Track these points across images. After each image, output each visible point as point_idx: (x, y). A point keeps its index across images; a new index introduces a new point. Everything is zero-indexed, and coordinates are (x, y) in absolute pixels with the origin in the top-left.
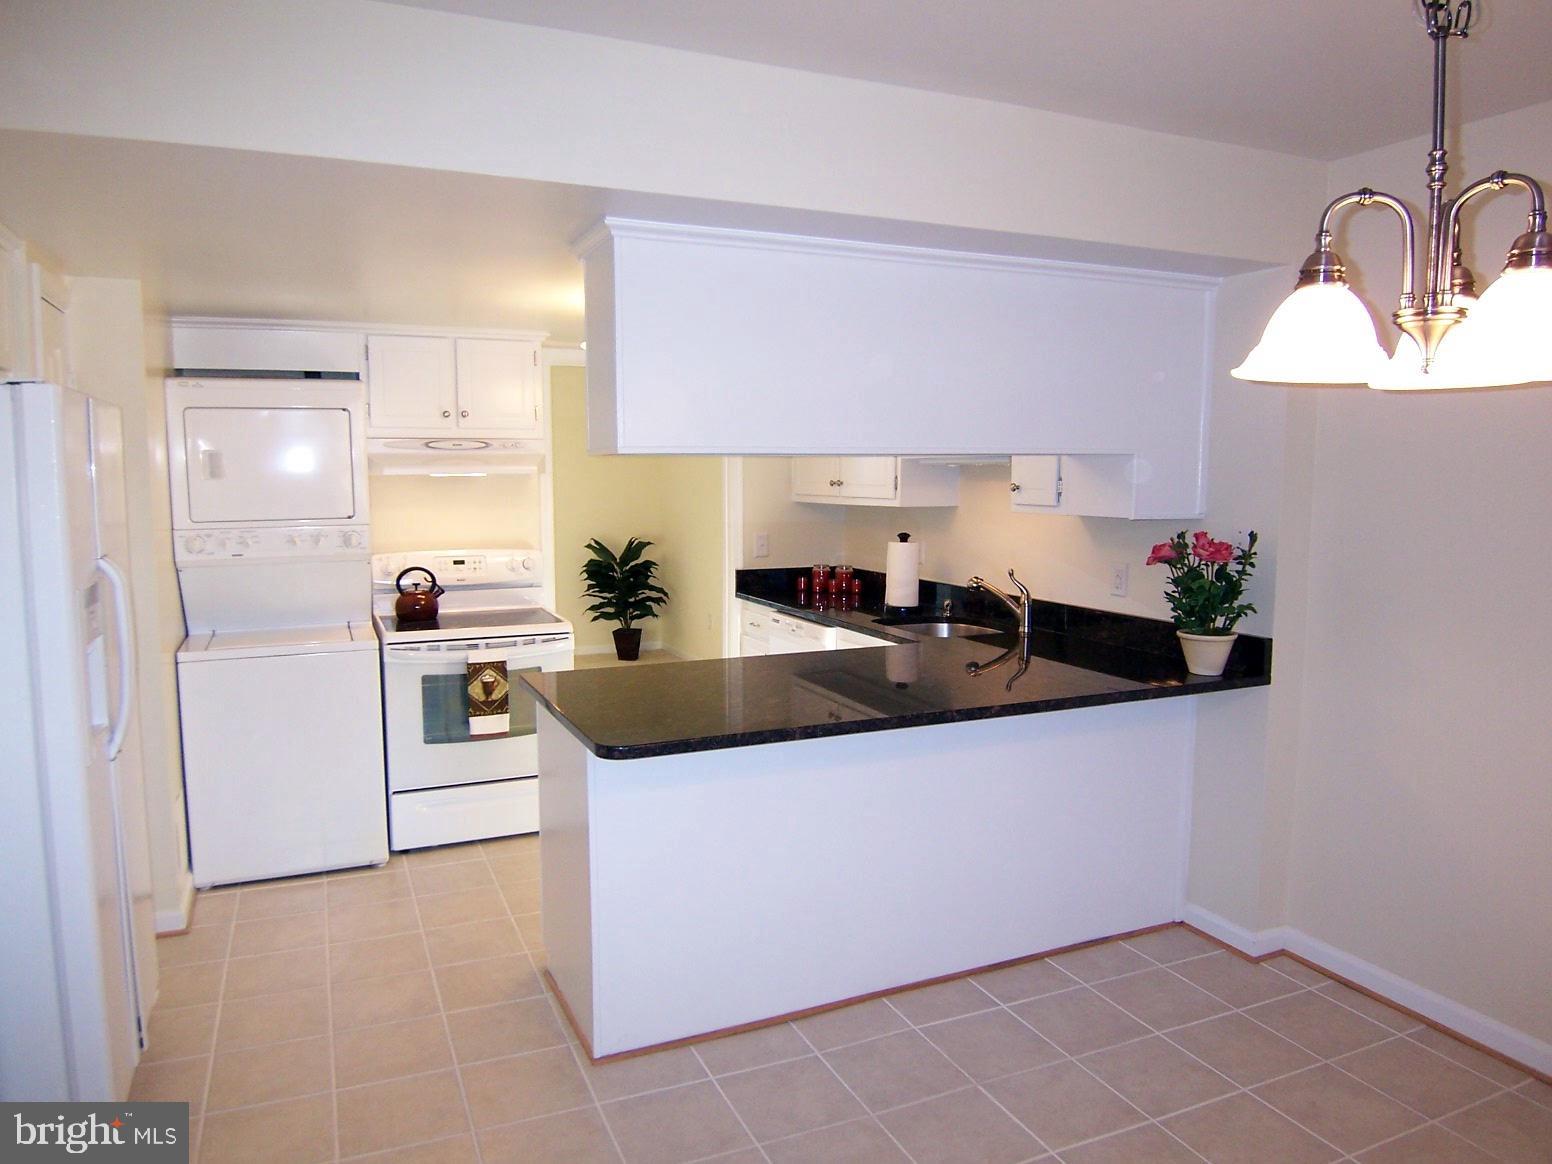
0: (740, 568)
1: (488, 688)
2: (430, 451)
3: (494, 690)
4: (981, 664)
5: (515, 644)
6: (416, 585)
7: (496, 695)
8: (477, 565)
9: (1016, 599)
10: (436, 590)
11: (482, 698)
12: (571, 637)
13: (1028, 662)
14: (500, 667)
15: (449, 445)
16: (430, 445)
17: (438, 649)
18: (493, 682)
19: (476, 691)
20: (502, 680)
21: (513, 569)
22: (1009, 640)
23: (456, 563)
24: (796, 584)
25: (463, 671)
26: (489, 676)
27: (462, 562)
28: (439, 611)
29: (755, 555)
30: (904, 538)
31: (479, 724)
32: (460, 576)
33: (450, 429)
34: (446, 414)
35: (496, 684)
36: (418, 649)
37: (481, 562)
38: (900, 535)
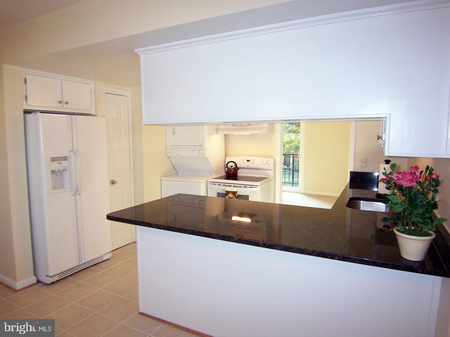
5: (241, 187)
6: (232, 166)
8: (253, 162)
10: (237, 168)
14: (235, 193)
15: (239, 125)
16: (234, 125)
21: (263, 164)
23: (247, 161)
26: (231, 195)
27: (249, 161)
28: (238, 175)
32: (248, 165)
36: (216, 184)
37: (254, 161)
38: (385, 161)
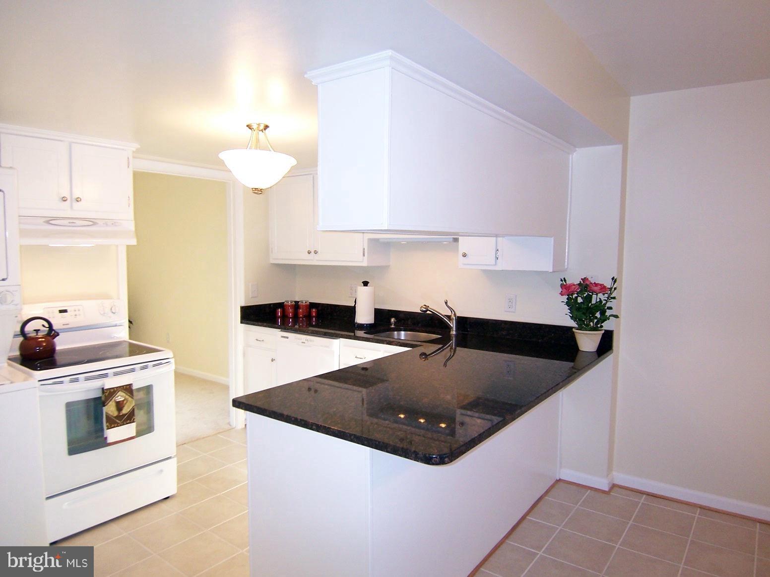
0: (243, 305)
1: (120, 406)
2: (52, 227)
3: (124, 406)
4: (427, 354)
5: (133, 370)
6: (37, 331)
7: (126, 410)
8: (77, 313)
9: (449, 317)
10: (52, 333)
11: (116, 414)
12: (172, 361)
13: (455, 351)
14: (128, 389)
15: (66, 222)
16: (51, 222)
17: (77, 380)
18: (123, 401)
19: (110, 409)
20: (130, 399)
21: (103, 315)
22: (444, 340)
23: (61, 311)
24: (275, 313)
25: (98, 394)
26: (120, 397)
27: (65, 311)
28: (58, 348)
29: (250, 297)
30: (366, 284)
31: (112, 434)
32: (64, 321)
33: (65, 210)
34: (64, 199)
35: (125, 402)
36: (61, 382)
37: (79, 310)
38: (363, 282)
